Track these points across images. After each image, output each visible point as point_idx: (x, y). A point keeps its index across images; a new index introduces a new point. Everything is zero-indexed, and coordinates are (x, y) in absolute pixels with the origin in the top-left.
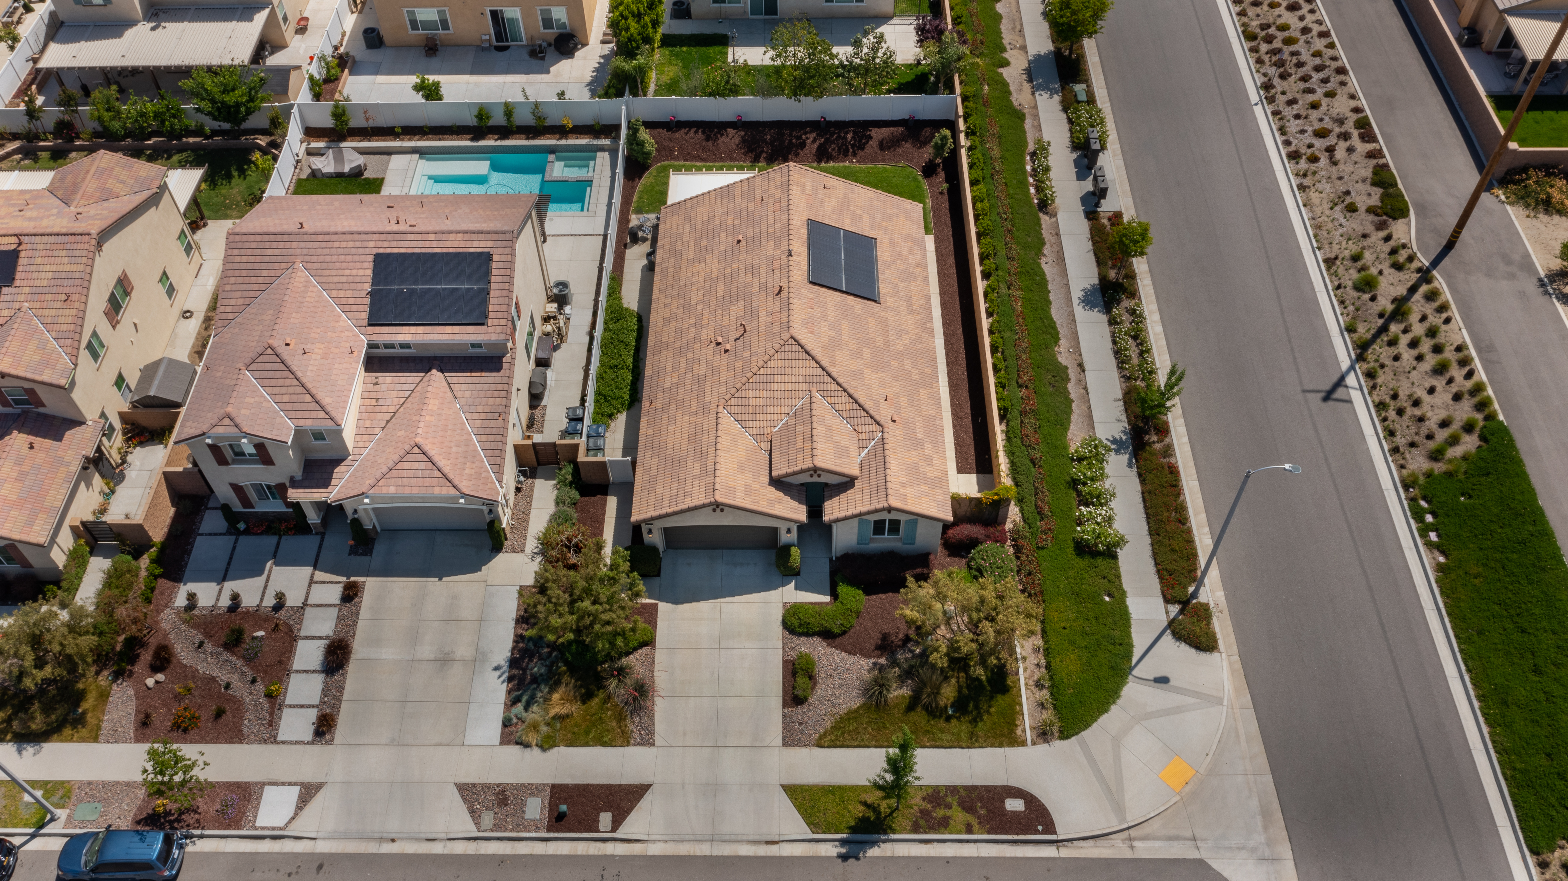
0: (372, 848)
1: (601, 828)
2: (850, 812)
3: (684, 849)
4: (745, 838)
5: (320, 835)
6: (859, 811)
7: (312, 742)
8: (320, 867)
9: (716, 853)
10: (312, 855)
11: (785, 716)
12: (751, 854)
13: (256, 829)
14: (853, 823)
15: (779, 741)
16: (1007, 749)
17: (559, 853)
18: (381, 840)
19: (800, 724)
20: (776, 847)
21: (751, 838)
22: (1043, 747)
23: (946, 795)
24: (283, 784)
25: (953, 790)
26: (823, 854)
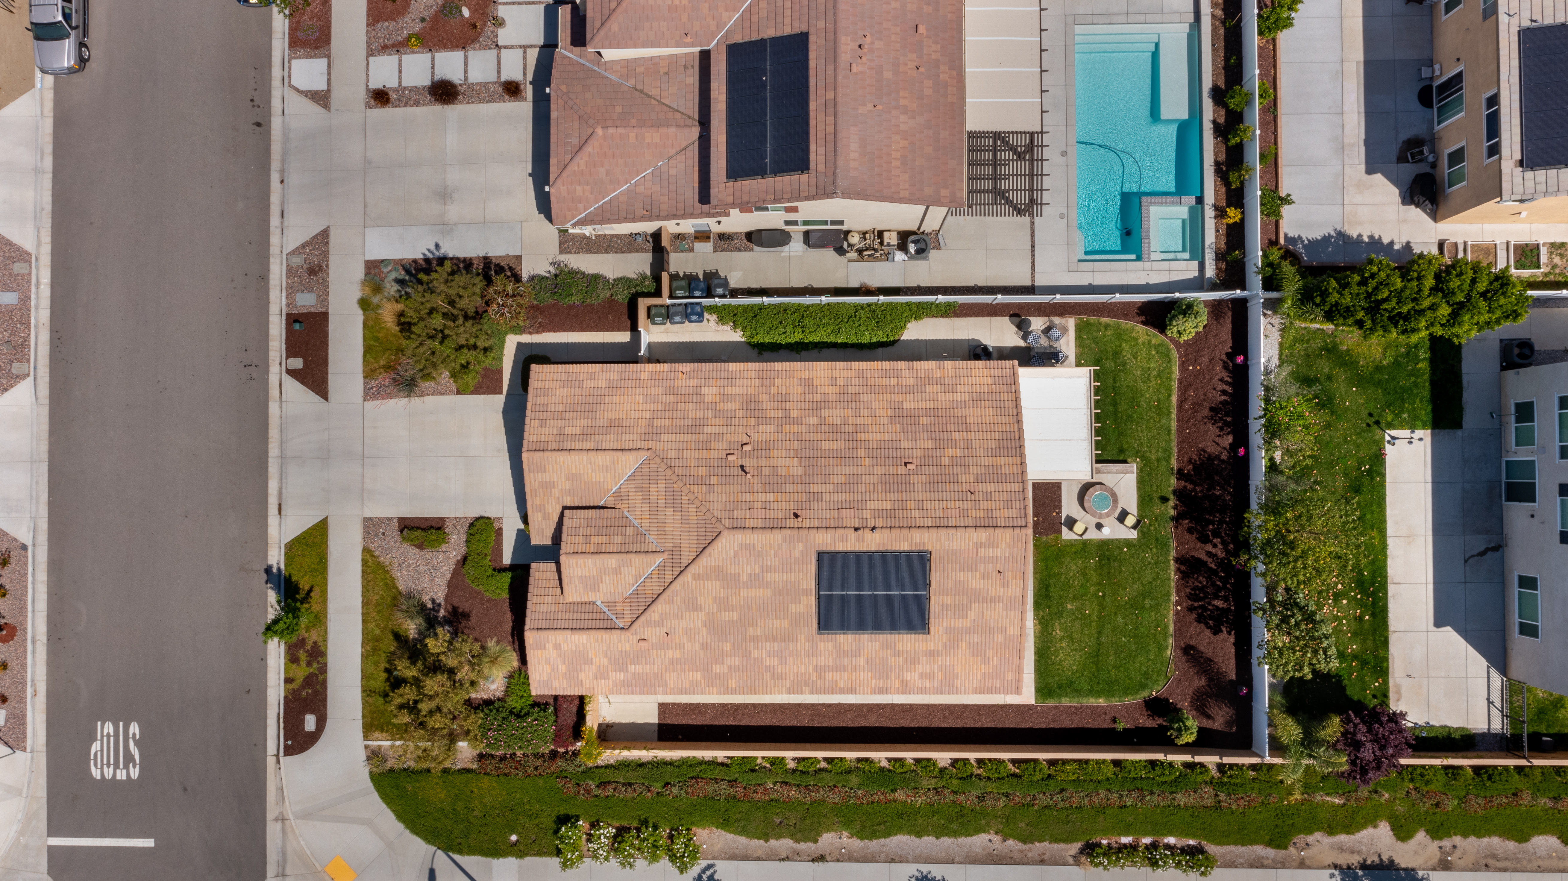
0: (275, 165)
1: (290, 360)
2: (303, 577)
3: (274, 433)
4: (284, 485)
5: (286, 117)
6: (304, 585)
7: (368, 90)
8: (258, 125)
9: (271, 461)
10: (269, 115)
11: (390, 519)
12: (270, 491)
13: (289, 62)
14: (294, 579)
15: (368, 514)
16: (361, 722)
17: (271, 326)
18: (282, 171)
19: (383, 534)
20: (277, 512)
21: (284, 491)
22: (362, 755)
23: (318, 662)
24: (329, 74)
25: (323, 669)
26: (270, 553)
